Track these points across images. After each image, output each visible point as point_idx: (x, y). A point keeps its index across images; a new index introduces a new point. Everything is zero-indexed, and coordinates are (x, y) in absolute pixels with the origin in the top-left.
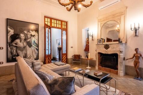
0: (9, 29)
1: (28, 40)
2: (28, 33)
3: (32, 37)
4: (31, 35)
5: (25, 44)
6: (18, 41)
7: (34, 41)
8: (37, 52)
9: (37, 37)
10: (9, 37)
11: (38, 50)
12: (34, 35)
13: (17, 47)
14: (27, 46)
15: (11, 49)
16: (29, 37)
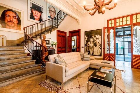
0: (86, 37)
1: (95, 42)
2: (95, 37)
3: (97, 40)
4: (96, 38)
5: (93, 44)
6: (89, 43)
7: (99, 42)
8: (100, 50)
9: (100, 39)
10: (85, 41)
11: (101, 49)
12: (99, 38)
13: (89, 46)
14: (94, 46)
15: (87, 48)
16: (95, 40)
